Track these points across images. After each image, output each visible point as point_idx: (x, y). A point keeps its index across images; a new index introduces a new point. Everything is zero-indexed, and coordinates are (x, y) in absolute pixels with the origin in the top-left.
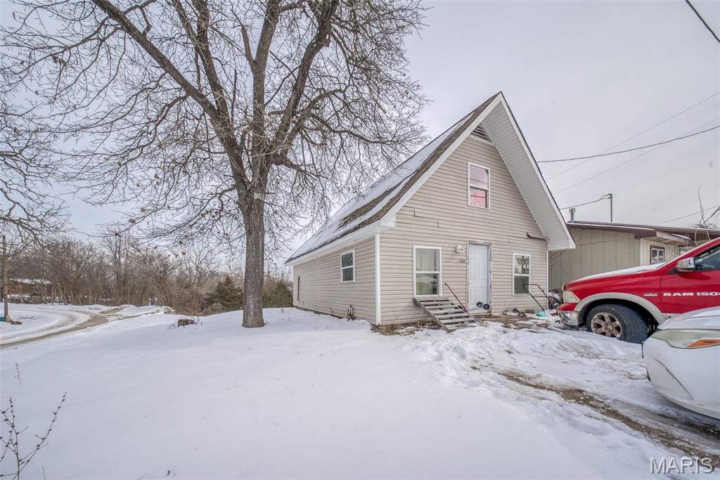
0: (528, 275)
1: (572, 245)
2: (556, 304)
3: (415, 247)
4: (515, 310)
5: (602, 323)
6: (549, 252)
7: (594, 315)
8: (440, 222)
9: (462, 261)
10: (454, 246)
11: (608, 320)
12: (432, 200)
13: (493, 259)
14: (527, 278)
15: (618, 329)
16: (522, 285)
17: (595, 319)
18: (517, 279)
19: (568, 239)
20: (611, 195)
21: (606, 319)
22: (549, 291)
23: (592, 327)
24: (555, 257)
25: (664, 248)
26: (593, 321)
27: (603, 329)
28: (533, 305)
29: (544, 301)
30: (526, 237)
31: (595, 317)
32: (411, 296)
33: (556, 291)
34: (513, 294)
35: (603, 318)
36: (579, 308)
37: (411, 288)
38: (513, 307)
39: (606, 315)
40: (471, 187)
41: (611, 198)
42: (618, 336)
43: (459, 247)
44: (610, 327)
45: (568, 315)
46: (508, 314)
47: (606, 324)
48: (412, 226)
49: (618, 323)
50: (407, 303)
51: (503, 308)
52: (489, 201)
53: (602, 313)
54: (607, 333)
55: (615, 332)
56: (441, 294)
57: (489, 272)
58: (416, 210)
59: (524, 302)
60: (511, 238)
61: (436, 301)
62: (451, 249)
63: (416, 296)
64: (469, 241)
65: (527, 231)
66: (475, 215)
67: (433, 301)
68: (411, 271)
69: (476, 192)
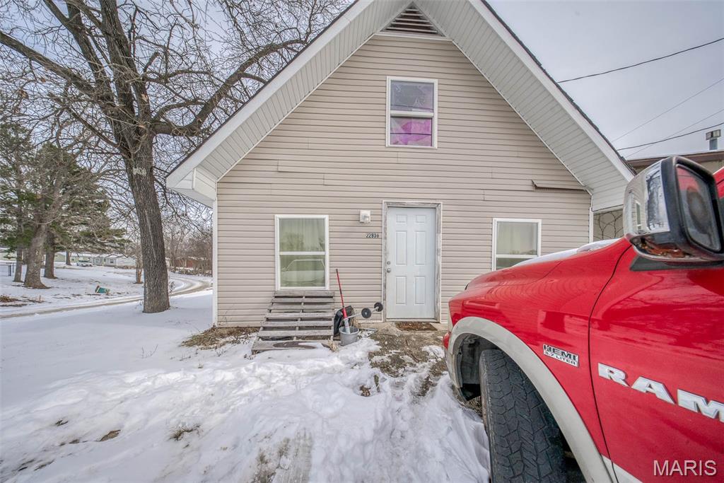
3: (279, 216)
8: (327, 176)
9: (373, 236)
10: (355, 212)
12: (311, 146)
30: (531, 188)
32: (271, 288)
37: (270, 276)
40: (393, 117)
43: (367, 213)
48: (274, 186)
52: (436, 134)
56: (328, 287)
57: (436, 251)
58: (281, 162)
60: (486, 192)
61: (306, 297)
62: (350, 217)
63: (279, 288)
64: (388, 203)
65: (531, 177)
66: (401, 161)
67: (302, 297)
68: (271, 252)
69: (407, 124)
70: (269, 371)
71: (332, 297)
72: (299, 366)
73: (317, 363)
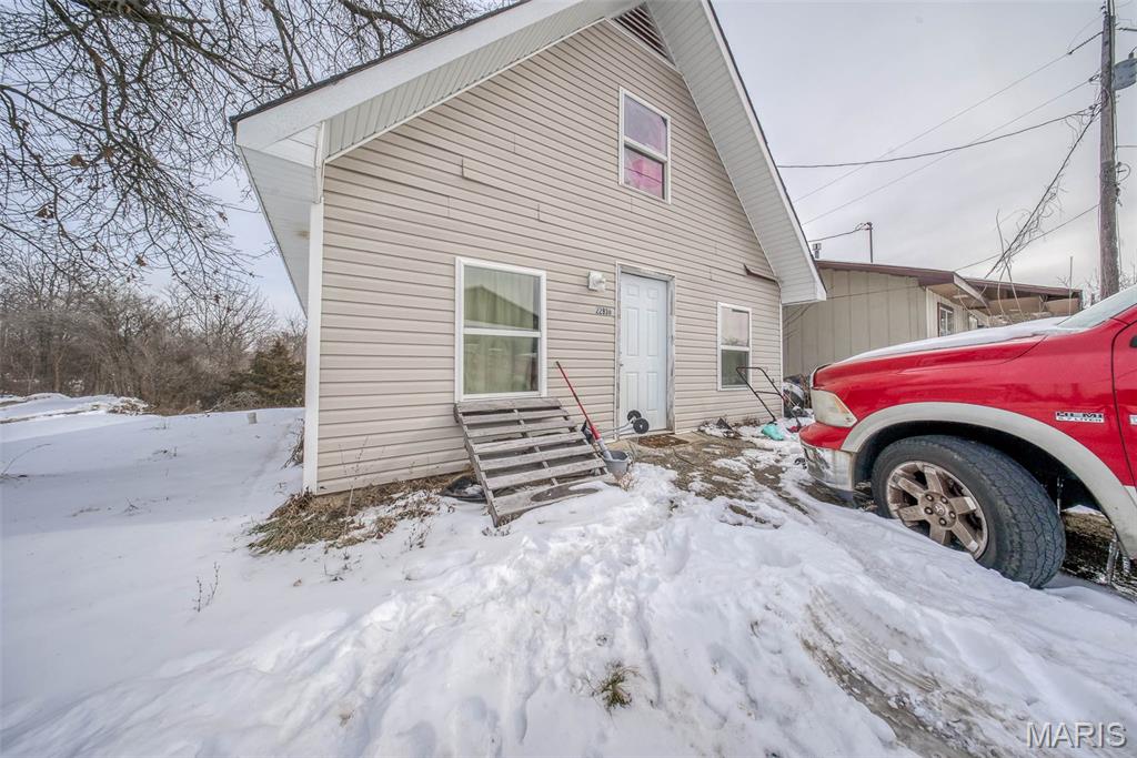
0: (746, 349)
1: (821, 295)
2: (796, 408)
3: (462, 261)
4: (722, 423)
5: (919, 494)
6: (786, 307)
7: (894, 467)
8: (543, 207)
9: (604, 311)
10: (583, 272)
11: (935, 486)
12: (519, 150)
13: (676, 311)
14: (746, 353)
15: (971, 521)
16: (736, 368)
17: (897, 479)
18: (726, 354)
19: (814, 281)
20: (870, 224)
21: (930, 482)
22: (785, 380)
23: (889, 498)
24: (795, 317)
25: (951, 309)
26: (890, 483)
27: (920, 512)
28: (755, 410)
29: (776, 404)
30: (743, 272)
31: (898, 471)
32: (446, 398)
33: (796, 380)
34: (720, 388)
35: (920, 478)
36: (855, 443)
37: (447, 374)
38: (720, 414)
39: (931, 471)
40: (627, 147)
41: (870, 229)
42: (973, 545)
43: (596, 276)
44: (942, 508)
45: (826, 454)
46: (707, 430)
47: (930, 497)
48: (453, 202)
49: (971, 503)
50: (432, 416)
51: (699, 417)
52: (669, 186)
53: (919, 464)
54: (936, 528)
55: (960, 529)
56: (544, 391)
57: (669, 339)
58: (467, 162)
59: (738, 403)
60: (714, 271)
61: (520, 410)
62: (575, 280)
63: (461, 397)
64: (622, 266)
65: (744, 261)
66: (635, 209)
67: (511, 411)
68: (446, 328)
69: (641, 161)
70: (568, 544)
71: (558, 408)
72: (607, 522)
73: (627, 510)
